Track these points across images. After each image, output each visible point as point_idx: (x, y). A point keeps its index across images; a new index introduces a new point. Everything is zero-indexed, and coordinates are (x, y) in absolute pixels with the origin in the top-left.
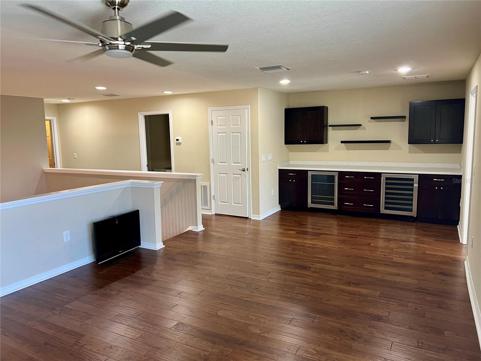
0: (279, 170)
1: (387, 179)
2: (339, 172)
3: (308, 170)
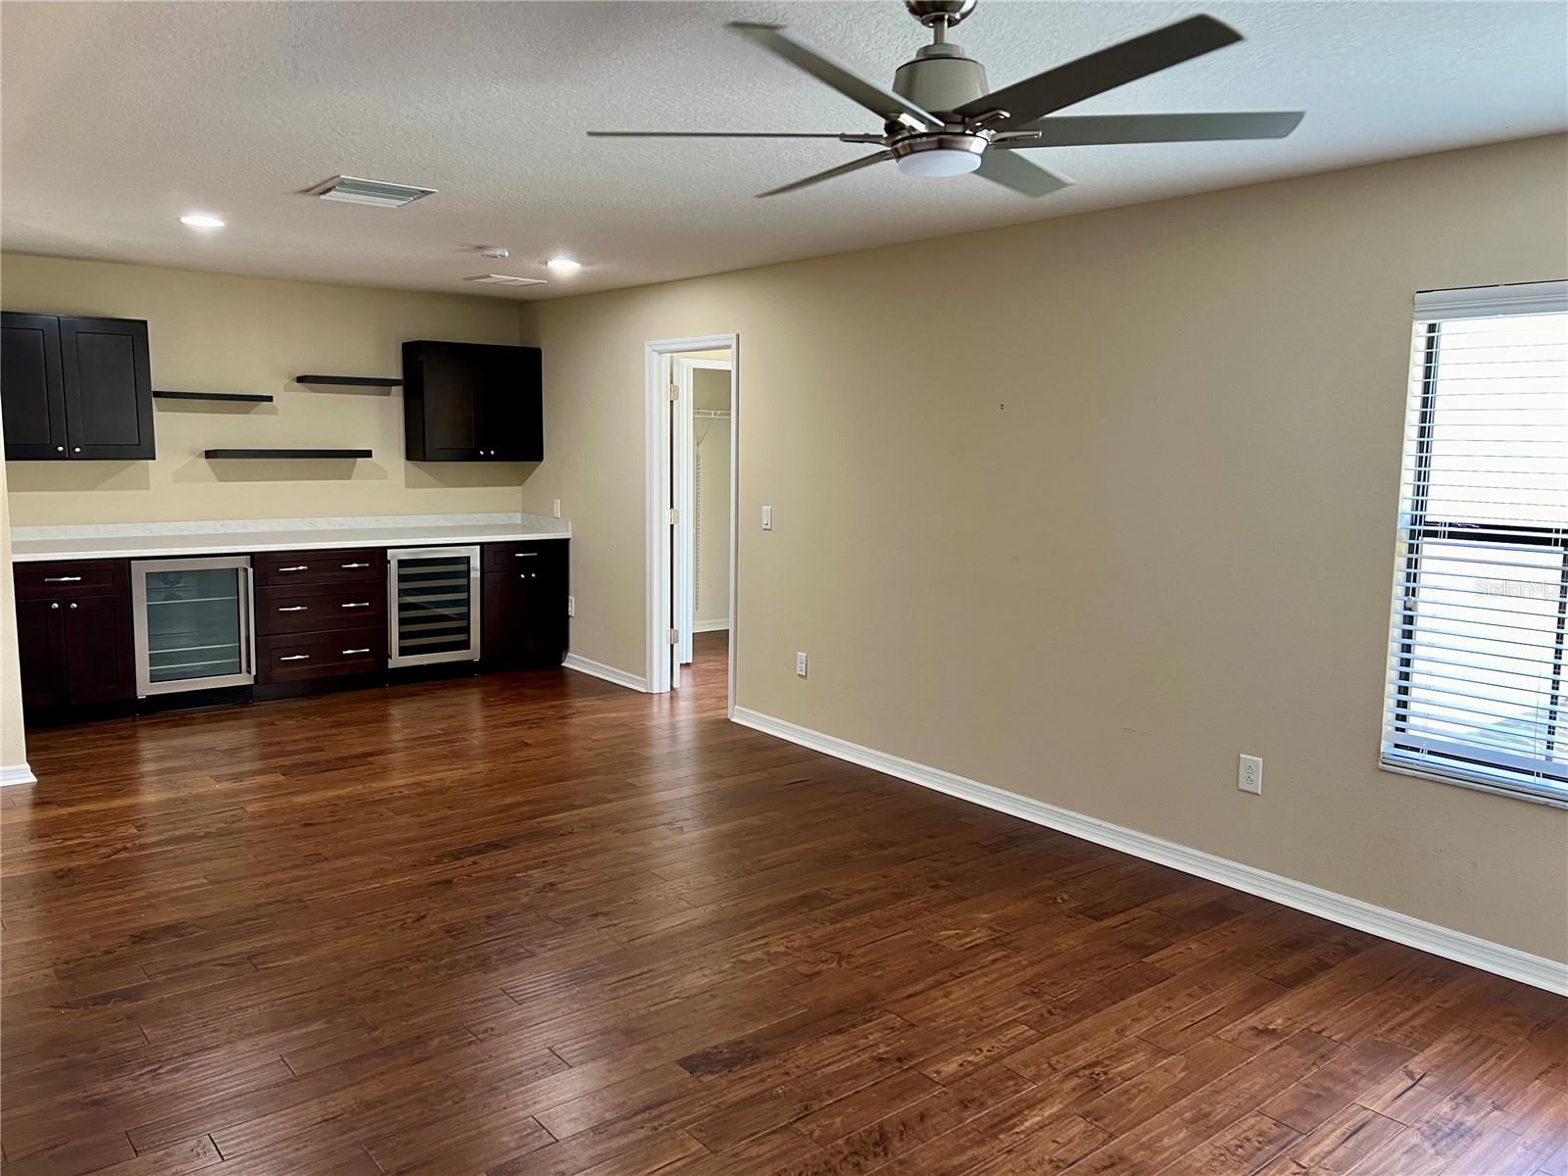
0: (15, 564)
1: (402, 563)
2: (252, 554)
3: (131, 559)
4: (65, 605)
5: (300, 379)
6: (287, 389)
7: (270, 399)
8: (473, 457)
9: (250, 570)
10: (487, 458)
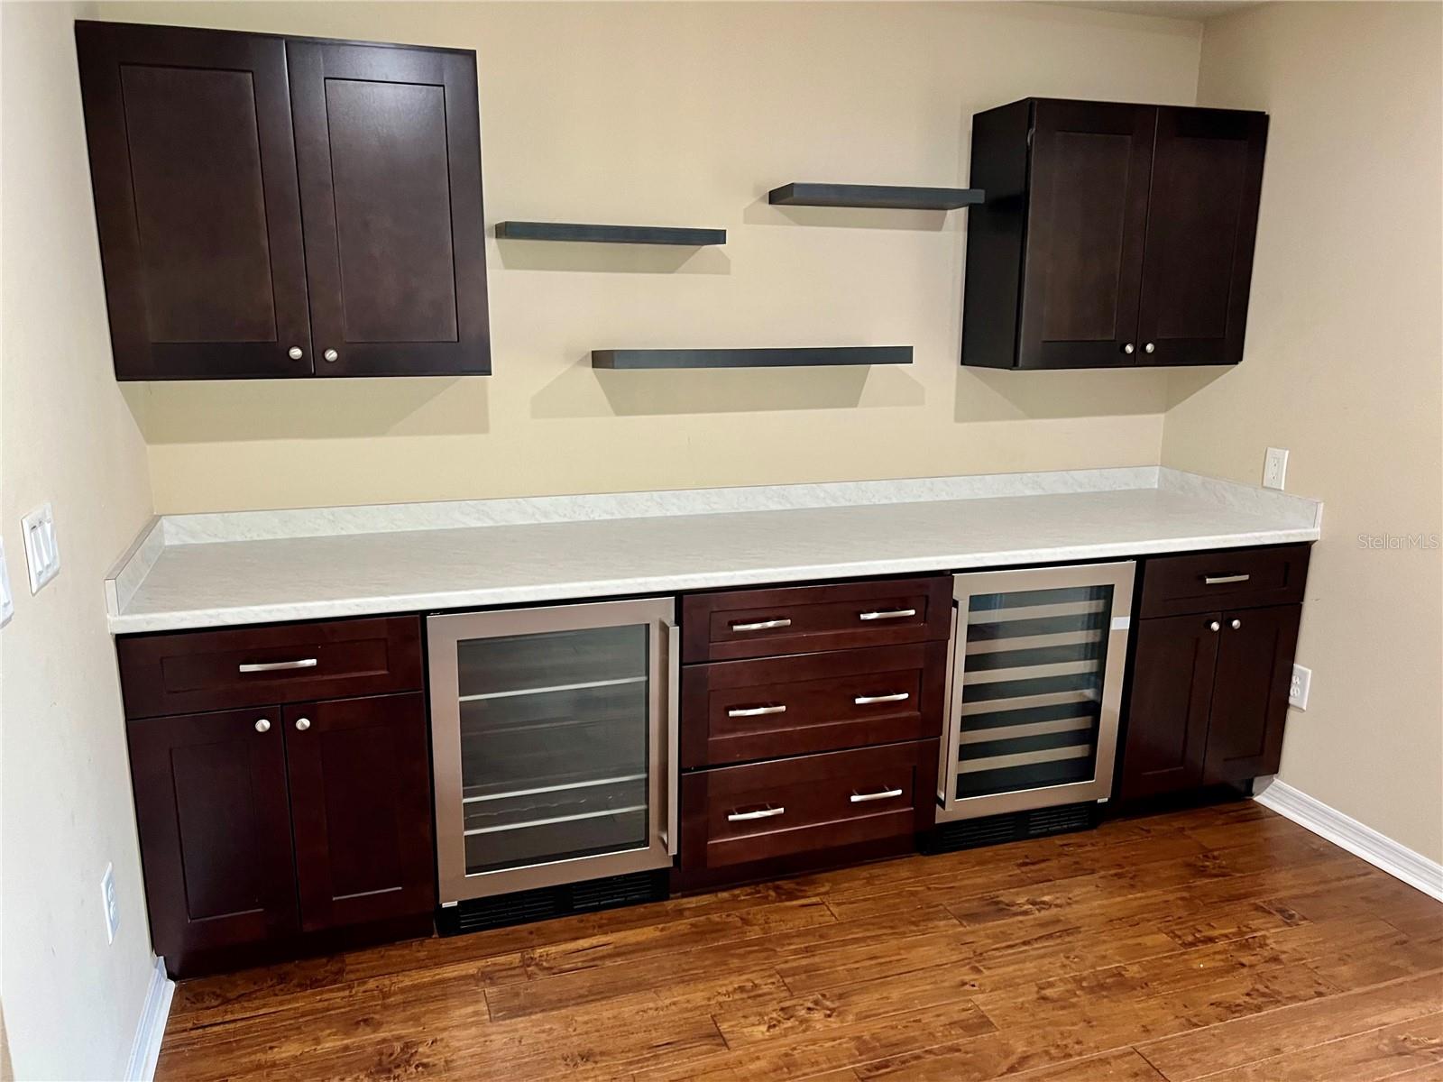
2: (679, 595)
3: (424, 614)
4: (283, 724)
5: (778, 197)
6: (749, 218)
7: (717, 237)
8: (1108, 356)
9: (674, 632)
10: (1139, 360)
